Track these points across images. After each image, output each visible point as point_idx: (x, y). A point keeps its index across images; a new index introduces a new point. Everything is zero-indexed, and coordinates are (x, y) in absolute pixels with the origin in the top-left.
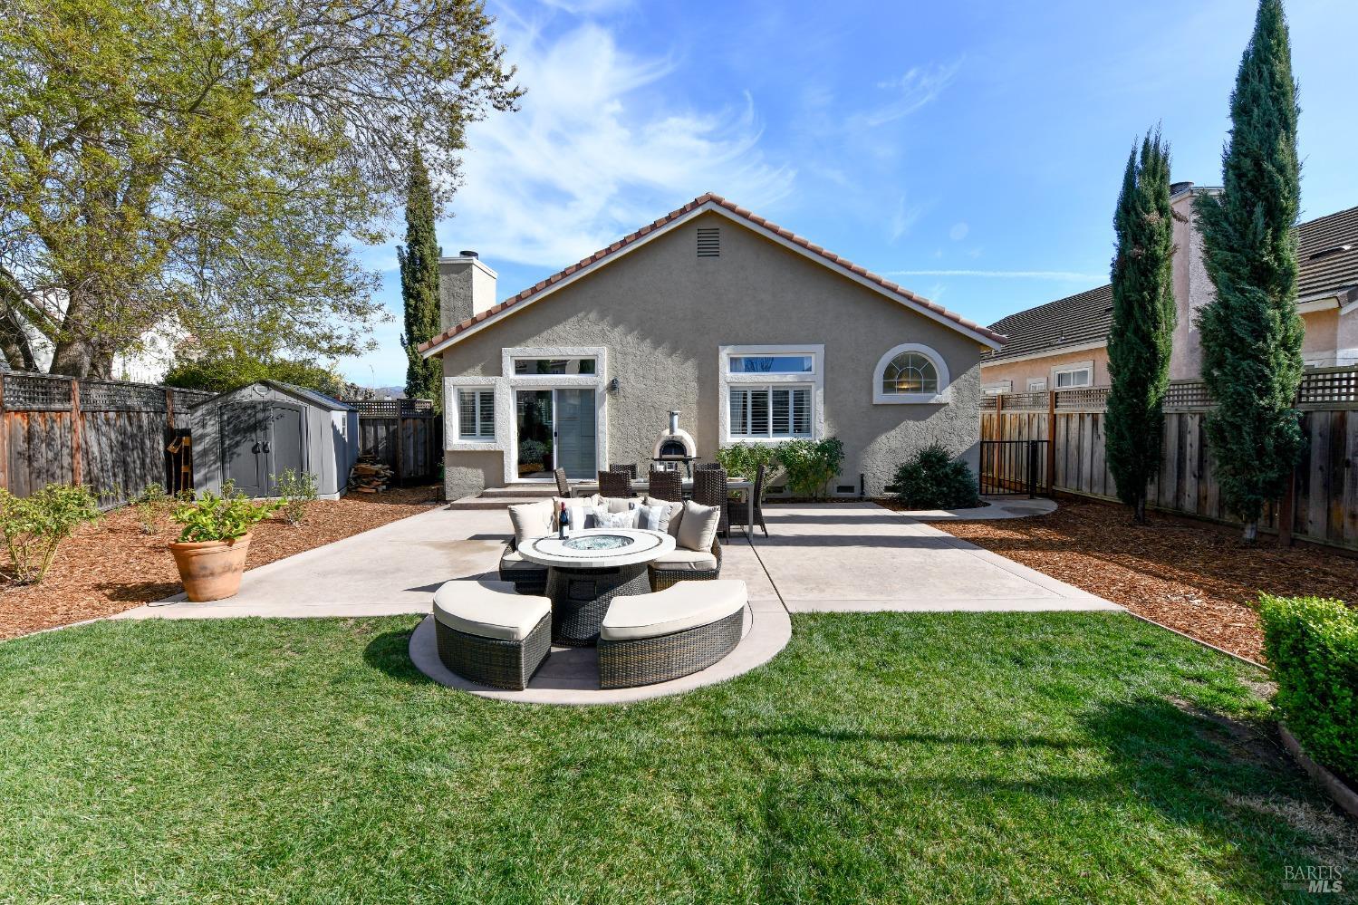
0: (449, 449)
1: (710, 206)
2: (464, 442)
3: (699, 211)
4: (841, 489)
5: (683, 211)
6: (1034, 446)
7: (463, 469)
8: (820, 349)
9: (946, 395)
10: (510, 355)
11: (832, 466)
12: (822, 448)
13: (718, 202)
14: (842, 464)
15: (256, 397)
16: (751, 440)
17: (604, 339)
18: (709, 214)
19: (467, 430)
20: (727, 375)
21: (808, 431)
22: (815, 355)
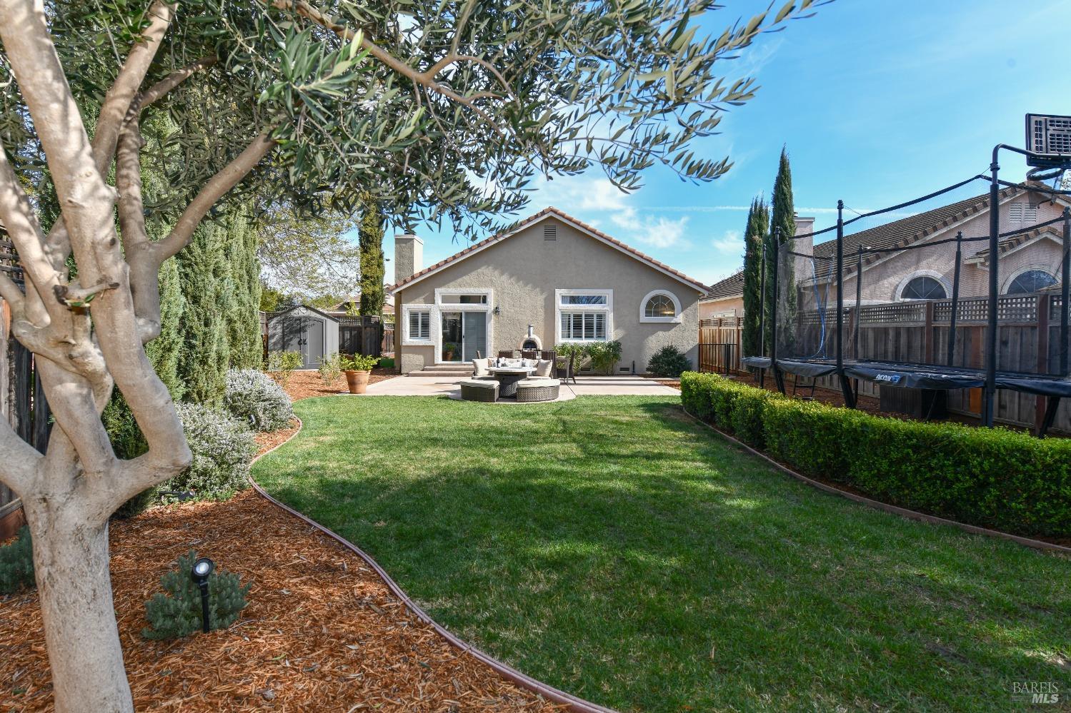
0: (404, 344)
1: (551, 214)
2: (412, 340)
3: (545, 217)
4: (622, 369)
5: (536, 216)
6: (728, 347)
7: (411, 355)
8: (610, 292)
9: (680, 318)
10: (439, 292)
11: (616, 356)
12: (609, 346)
13: (555, 212)
14: (621, 355)
15: (301, 314)
16: (572, 341)
17: (492, 283)
18: (551, 218)
19: (414, 334)
20: (559, 305)
21: (604, 337)
22: (608, 294)
